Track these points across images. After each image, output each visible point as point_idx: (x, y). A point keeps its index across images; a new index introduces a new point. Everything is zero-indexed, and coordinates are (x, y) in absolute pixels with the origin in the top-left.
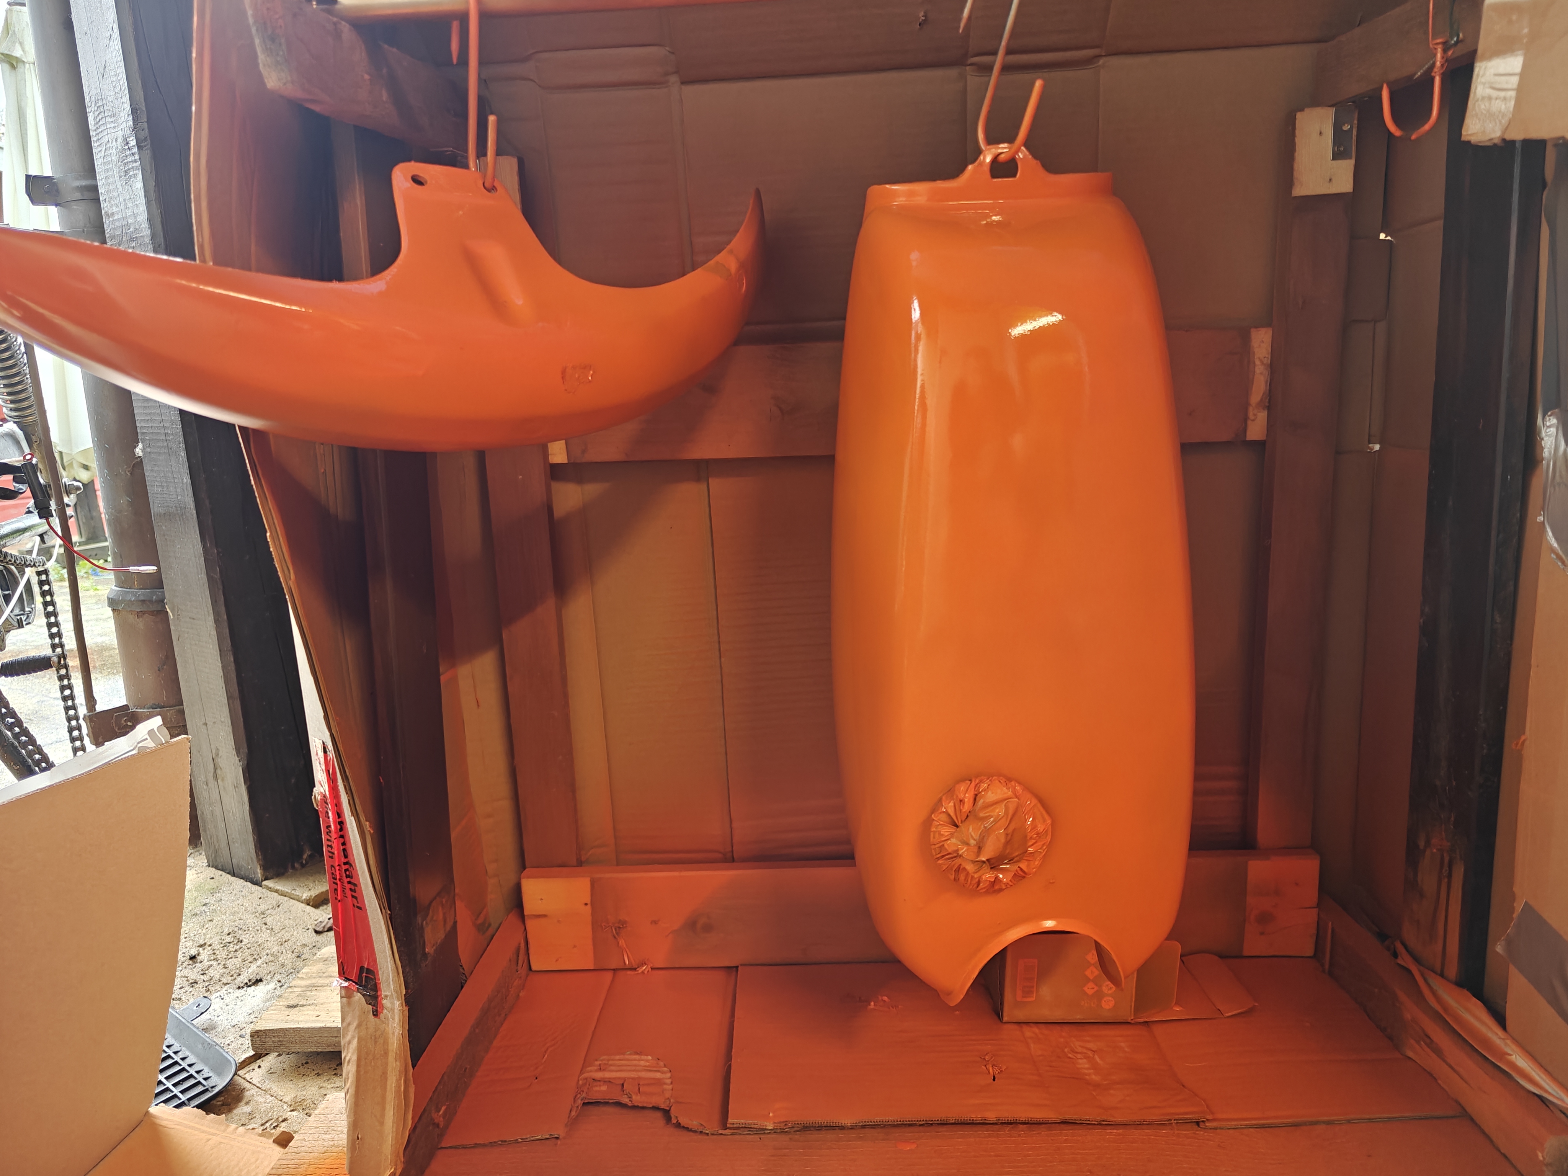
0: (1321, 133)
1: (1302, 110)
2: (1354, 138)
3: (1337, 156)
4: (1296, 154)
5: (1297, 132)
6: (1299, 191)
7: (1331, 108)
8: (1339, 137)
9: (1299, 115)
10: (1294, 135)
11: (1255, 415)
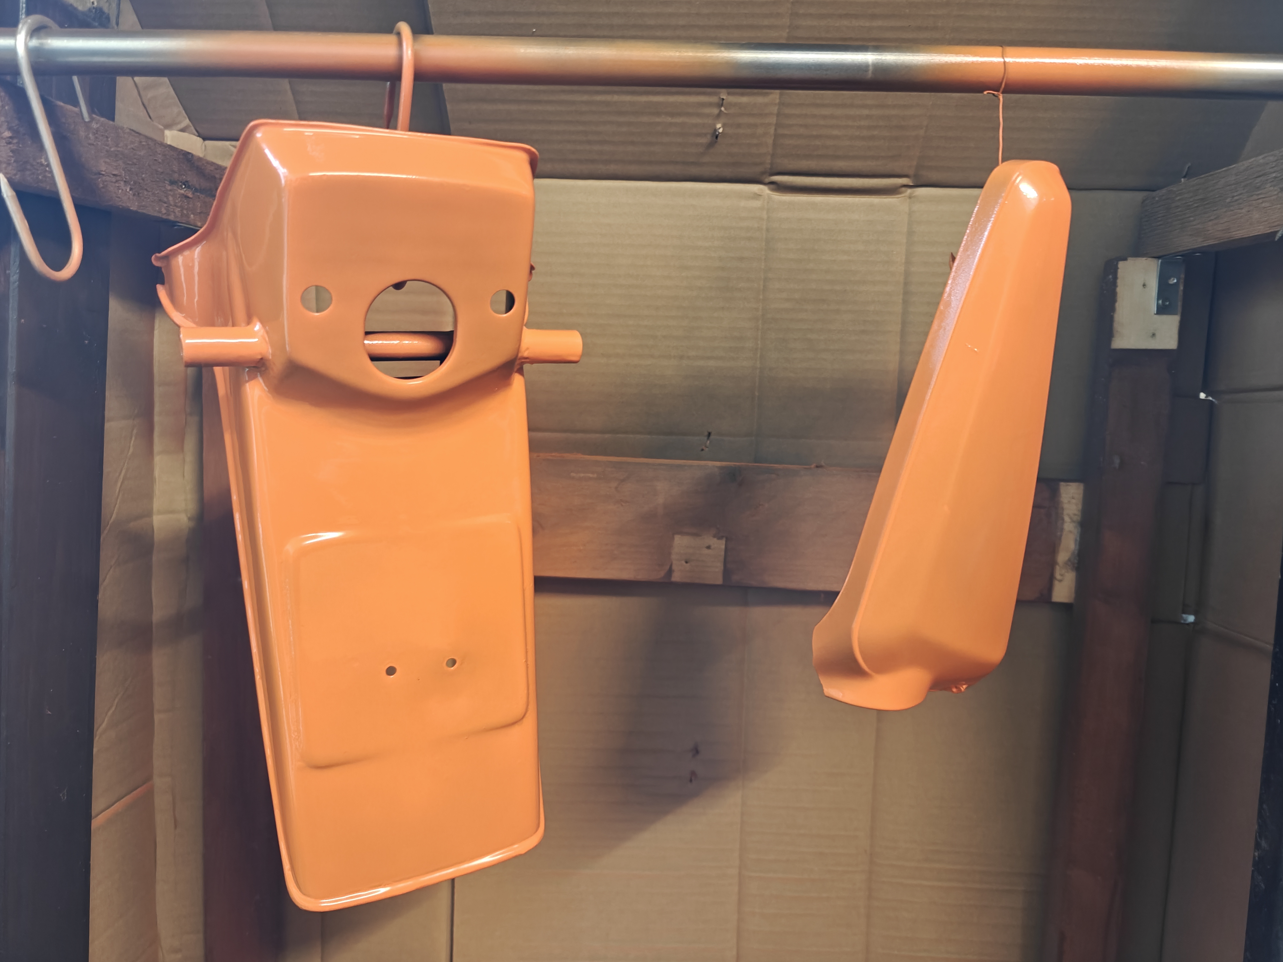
0: (1144, 285)
1: (1125, 259)
2: (1181, 293)
3: (1161, 310)
4: (1117, 305)
5: (1119, 282)
6: (1119, 343)
7: (1155, 261)
8: (1164, 290)
9: (1121, 264)
10: (1114, 284)
11: (1062, 575)
